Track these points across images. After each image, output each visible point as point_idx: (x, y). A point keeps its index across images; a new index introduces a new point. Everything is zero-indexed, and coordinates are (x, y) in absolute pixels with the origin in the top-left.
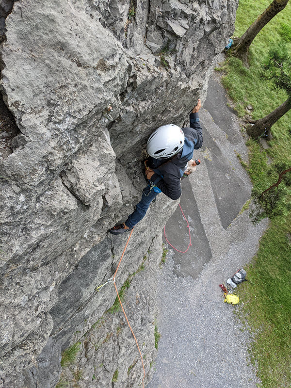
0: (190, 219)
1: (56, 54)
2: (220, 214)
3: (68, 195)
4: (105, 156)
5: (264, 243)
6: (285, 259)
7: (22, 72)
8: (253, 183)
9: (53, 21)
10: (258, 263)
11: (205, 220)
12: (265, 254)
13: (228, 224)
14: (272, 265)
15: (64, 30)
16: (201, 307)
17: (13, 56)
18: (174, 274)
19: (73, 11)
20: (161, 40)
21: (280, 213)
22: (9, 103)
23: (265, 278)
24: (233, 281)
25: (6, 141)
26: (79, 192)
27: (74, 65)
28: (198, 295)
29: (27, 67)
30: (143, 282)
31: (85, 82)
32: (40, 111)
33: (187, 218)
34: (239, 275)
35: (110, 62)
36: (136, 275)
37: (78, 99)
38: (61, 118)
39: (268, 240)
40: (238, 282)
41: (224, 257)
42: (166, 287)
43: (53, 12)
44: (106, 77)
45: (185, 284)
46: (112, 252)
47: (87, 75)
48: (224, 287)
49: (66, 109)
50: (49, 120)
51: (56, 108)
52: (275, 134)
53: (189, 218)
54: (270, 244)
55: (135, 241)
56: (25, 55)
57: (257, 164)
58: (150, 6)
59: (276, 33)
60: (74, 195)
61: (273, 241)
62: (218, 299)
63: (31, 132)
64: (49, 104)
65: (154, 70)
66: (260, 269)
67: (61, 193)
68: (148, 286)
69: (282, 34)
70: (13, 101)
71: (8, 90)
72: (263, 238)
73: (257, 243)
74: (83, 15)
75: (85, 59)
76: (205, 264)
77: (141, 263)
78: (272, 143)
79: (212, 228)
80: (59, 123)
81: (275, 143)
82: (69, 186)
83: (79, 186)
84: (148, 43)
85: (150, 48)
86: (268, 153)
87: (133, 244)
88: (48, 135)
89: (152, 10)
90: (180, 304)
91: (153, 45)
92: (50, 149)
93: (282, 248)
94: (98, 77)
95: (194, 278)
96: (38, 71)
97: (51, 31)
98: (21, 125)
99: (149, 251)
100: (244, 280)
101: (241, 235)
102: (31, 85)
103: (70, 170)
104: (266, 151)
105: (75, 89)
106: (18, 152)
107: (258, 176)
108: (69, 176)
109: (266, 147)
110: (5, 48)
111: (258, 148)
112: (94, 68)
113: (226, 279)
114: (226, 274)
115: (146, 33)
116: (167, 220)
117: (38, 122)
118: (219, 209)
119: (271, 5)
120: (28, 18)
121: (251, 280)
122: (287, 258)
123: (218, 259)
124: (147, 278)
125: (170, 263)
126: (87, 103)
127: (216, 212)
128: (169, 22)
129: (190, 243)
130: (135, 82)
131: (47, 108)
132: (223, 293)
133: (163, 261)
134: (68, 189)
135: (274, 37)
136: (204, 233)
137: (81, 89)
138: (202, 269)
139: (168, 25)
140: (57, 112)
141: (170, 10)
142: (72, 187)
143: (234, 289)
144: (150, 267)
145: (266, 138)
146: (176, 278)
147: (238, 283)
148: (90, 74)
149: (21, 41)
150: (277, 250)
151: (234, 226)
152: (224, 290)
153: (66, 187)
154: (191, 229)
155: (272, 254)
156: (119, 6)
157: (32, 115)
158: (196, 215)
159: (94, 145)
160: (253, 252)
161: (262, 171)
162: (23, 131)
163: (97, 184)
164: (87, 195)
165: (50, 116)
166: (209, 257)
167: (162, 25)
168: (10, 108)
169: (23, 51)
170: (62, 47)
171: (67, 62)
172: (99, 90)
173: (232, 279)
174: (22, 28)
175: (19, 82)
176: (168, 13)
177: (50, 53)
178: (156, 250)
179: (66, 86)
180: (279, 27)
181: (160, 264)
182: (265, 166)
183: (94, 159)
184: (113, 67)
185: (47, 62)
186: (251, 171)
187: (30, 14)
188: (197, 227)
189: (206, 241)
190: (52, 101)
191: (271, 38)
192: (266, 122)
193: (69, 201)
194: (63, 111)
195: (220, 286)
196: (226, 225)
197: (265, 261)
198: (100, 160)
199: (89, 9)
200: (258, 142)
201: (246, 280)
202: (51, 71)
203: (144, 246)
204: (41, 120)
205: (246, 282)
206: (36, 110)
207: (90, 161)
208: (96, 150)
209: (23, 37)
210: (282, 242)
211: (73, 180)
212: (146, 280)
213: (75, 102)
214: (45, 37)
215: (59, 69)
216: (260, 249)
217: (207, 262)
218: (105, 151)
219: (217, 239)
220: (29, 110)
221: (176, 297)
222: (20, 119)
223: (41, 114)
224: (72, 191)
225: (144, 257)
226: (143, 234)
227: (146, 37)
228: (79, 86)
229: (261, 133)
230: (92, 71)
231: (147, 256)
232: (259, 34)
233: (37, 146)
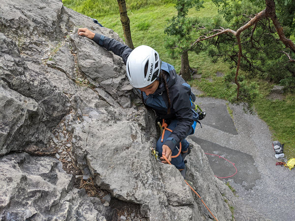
0: (216, 152)
1: (117, 156)
2: (225, 131)
3: (182, 209)
4: (171, 171)
5: (263, 116)
6: (283, 110)
7: (116, 179)
8: (217, 98)
9: (104, 145)
10: (276, 129)
11: (223, 143)
12: (272, 121)
13: (235, 130)
14: (282, 120)
15: (111, 143)
16: (285, 188)
17: (107, 177)
18: (248, 190)
19: (105, 132)
20: (128, 99)
21: (255, 95)
22: (126, 198)
23: (290, 132)
24: (279, 154)
25: (137, 217)
26: (184, 201)
27: (127, 150)
28: (274, 184)
29: (115, 175)
30: (243, 215)
31: (137, 151)
32: (137, 186)
33: (213, 153)
34: (276, 147)
35: (134, 132)
36: (234, 216)
37: (142, 162)
38: (146, 178)
39: (263, 112)
40: (281, 150)
41: (257, 148)
42: (254, 202)
43: (101, 142)
44: (139, 140)
45: (260, 188)
46: (211, 218)
47: (134, 148)
48: (280, 163)
49: (143, 172)
50: (144, 185)
51: (141, 176)
52: (195, 66)
53: (214, 152)
54: (267, 113)
55: (213, 198)
56: (110, 171)
57: (207, 88)
58: (109, 94)
59: (138, 32)
60: (184, 205)
61: (265, 110)
62: (286, 173)
63: (145, 199)
64: (136, 178)
65: (141, 113)
66: (281, 130)
67: (180, 211)
68: (247, 214)
69: (142, 30)
70: (126, 195)
71: (119, 193)
72: (259, 115)
73: (260, 121)
74: (109, 129)
75: (127, 143)
76: (254, 164)
77: (227, 206)
78: (199, 71)
79: (231, 142)
80: (148, 181)
81: (201, 70)
82: (177, 204)
83: (181, 198)
84: (124, 106)
85: (127, 107)
86: (204, 78)
87: (213, 201)
88: (150, 191)
89: (111, 93)
90: (273, 202)
91: (127, 104)
92: (157, 197)
93: (274, 107)
94: (138, 143)
95: (259, 178)
96: (120, 170)
97: (108, 150)
98: (139, 201)
99: (223, 195)
100: (282, 146)
101: (248, 128)
102: (124, 179)
103: (169, 196)
104: (202, 78)
105: (137, 159)
106: (150, 215)
107: (215, 92)
108: (171, 199)
109: (200, 76)
110: (102, 178)
111: (197, 81)
112: (133, 142)
113: (274, 158)
114: (270, 154)
115: (119, 104)
116: (210, 167)
117: (142, 191)
118: (220, 129)
119: (123, 26)
120: (97, 156)
121: (285, 141)
122: (284, 108)
123: (255, 153)
124: (241, 210)
125: (237, 187)
126: (146, 159)
127: (222, 132)
128: (123, 89)
129: (233, 164)
130: (143, 126)
131: (138, 181)
132: (284, 167)
133: (234, 191)
134: (178, 206)
135: (140, 34)
136: (232, 150)
137: (138, 156)
138: (256, 169)
139: (123, 91)
140: (142, 177)
141: (118, 85)
142: (179, 203)
143: (285, 157)
144: (235, 202)
145: (195, 73)
146: (252, 191)
147: (282, 152)
148: (134, 146)
149: (103, 168)
150: (274, 112)
151: (239, 128)
152: (281, 164)
153: (176, 206)
154: (223, 156)
155: (274, 116)
156: (110, 109)
157: (137, 192)
158: (216, 147)
159: (162, 172)
160: (266, 127)
161: (213, 88)
162: (142, 202)
163: (184, 188)
164: (188, 198)
165: (142, 183)
166: (251, 158)
167: (121, 94)
168: (128, 199)
169: (108, 170)
170: (117, 150)
171: (123, 154)
172: (144, 148)
173: (277, 153)
174: (99, 162)
175: (119, 184)
176: (119, 87)
177: (116, 159)
178: (225, 190)
179: (133, 163)
180: (136, 29)
181: (235, 194)
182: (212, 84)
183: (170, 179)
184: (136, 132)
185: (118, 163)
186: (209, 94)
187: (96, 154)
188: (224, 151)
189: (237, 152)
190: (136, 176)
191: (139, 36)
192: (185, 68)
193: (186, 211)
194: (143, 174)
195: (277, 165)
196: (234, 132)
197: (277, 123)
198: (172, 176)
199: (107, 124)
200: (194, 79)
201: (283, 145)
202: (123, 164)
203: (218, 195)
204: (141, 189)
205: (285, 146)
206: (135, 187)
207: (170, 182)
208: (166, 173)
209: (103, 165)
210: (270, 105)
211: (175, 199)
212: (242, 212)
213: (143, 164)
214: (108, 155)
215: (125, 160)
216: (266, 121)
217: (254, 162)
218: (169, 169)
219: (240, 144)
220: (134, 191)
221: (266, 201)
222: (136, 199)
223: (139, 186)
224: (181, 204)
225: (225, 201)
226: (211, 190)
227: (121, 105)
228: (137, 156)
229: (189, 74)
230: (133, 144)
231: (226, 198)
232: (133, 41)
233: (153, 201)
